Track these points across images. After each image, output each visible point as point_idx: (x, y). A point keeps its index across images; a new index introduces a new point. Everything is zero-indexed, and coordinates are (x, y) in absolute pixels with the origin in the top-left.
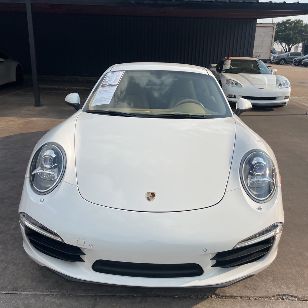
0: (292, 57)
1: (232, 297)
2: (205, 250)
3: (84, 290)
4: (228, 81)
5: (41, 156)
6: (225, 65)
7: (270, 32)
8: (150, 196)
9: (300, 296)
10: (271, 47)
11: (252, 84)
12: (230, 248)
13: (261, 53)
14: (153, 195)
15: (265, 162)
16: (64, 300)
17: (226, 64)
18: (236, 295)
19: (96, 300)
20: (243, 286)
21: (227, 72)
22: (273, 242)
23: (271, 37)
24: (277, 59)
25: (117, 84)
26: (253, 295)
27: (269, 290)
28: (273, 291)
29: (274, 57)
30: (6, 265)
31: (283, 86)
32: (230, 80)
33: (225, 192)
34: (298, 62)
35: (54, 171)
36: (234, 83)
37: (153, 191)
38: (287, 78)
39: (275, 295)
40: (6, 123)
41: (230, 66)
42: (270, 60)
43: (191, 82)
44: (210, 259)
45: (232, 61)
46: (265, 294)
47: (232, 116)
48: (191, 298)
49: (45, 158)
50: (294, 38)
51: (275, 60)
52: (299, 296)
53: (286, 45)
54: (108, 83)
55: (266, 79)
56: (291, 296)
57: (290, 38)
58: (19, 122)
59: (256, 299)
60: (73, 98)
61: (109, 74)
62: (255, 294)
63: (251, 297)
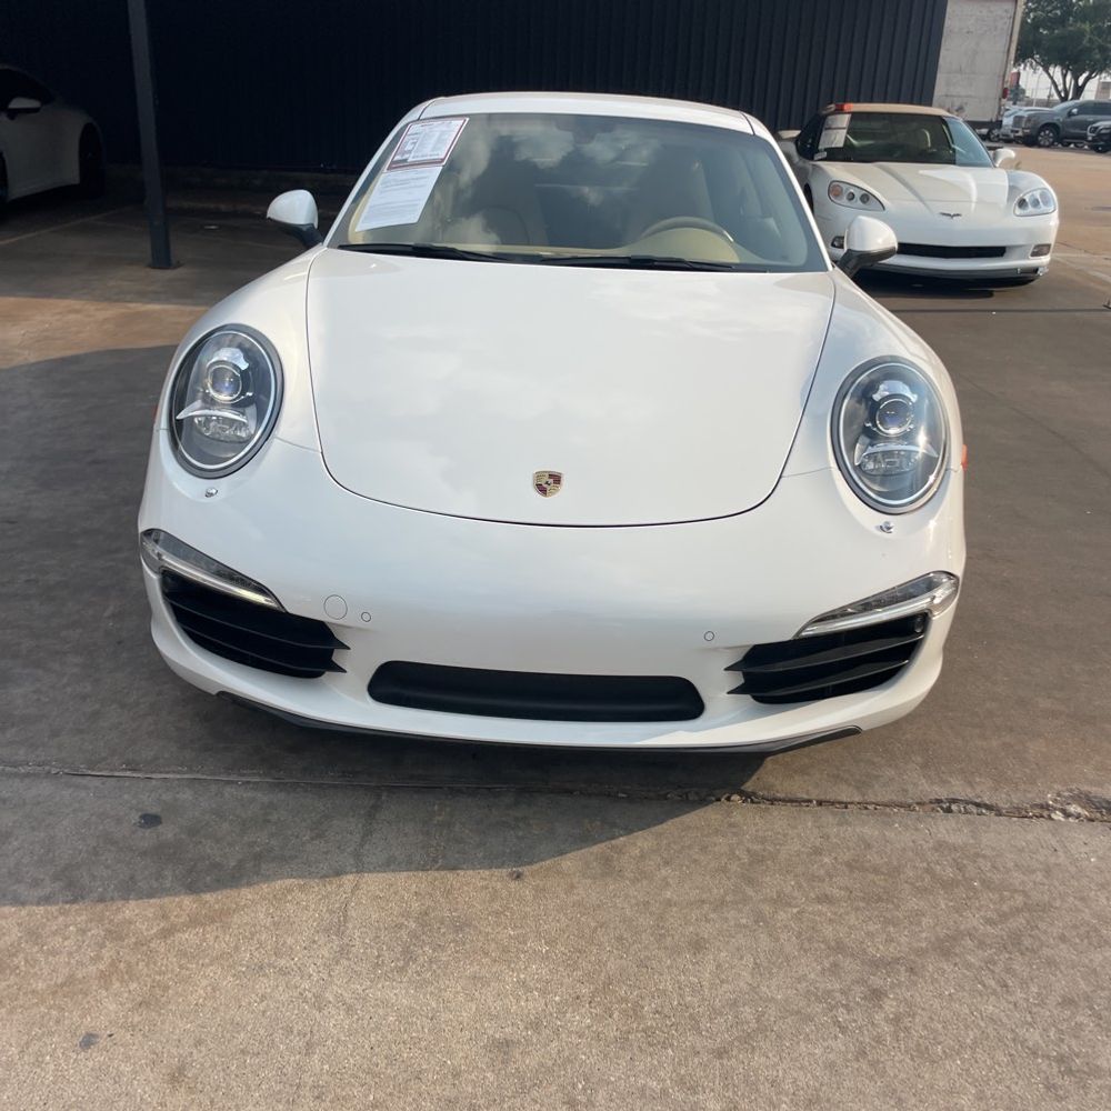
0: (1086, 121)
1: (791, 801)
2: (709, 635)
3: (344, 772)
4: (835, 189)
5: (200, 365)
6: (830, 131)
7: (1002, 18)
8: (547, 483)
9: (1004, 806)
10: (1004, 76)
11: (921, 200)
12: (788, 636)
13: (967, 96)
14: (557, 479)
15: (916, 396)
16: (282, 796)
17: (830, 128)
18: (806, 797)
19: (379, 796)
20: (828, 774)
21: (835, 155)
22: (924, 631)
23: (1004, 40)
24: (1029, 125)
25: (443, 160)
26: (857, 799)
27: (910, 788)
28: (922, 791)
29: (1018, 120)
30: (97, 706)
31: (1030, 209)
32: (841, 184)
33: (780, 477)
34: (1105, 138)
35: (243, 414)
36: (858, 194)
37: (555, 469)
38: (1045, 179)
39: (926, 800)
40: (58, 317)
41: (847, 139)
42: (999, 124)
43: (697, 165)
44: (725, 667)
45: (855, 116)
46: (895, 798)
47: (826, 269)
48: (666, 799)
49: (215, 370)
50: (1097, 51)
51: (1020, 129)
52: (1001, 805)
53: (1064, 76)
54: (412, 155)
55: (973, 185)
56: (978, 805)
57: (1081, 51)
58: (101, 315)
59: (866, 808)
60: (295, 206)
61: (415, 128)
62: (864, 795)
63: (852, 803)
